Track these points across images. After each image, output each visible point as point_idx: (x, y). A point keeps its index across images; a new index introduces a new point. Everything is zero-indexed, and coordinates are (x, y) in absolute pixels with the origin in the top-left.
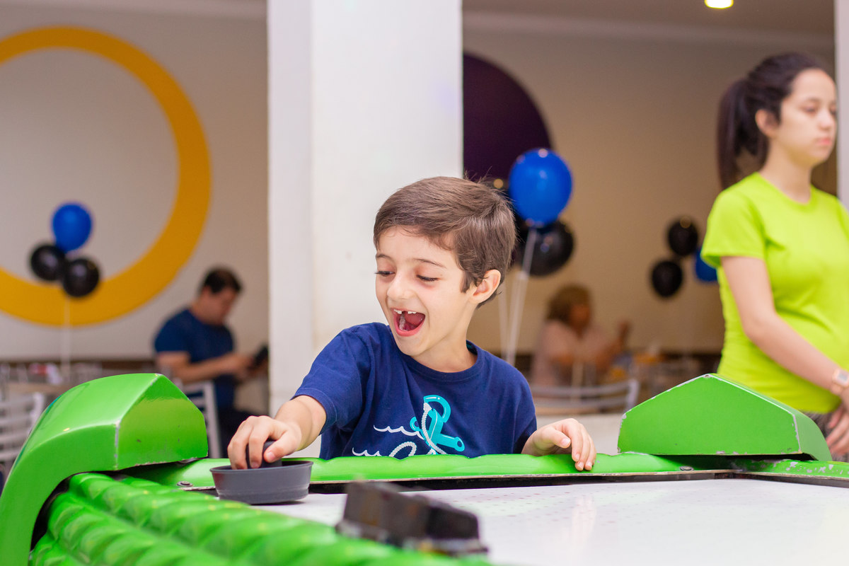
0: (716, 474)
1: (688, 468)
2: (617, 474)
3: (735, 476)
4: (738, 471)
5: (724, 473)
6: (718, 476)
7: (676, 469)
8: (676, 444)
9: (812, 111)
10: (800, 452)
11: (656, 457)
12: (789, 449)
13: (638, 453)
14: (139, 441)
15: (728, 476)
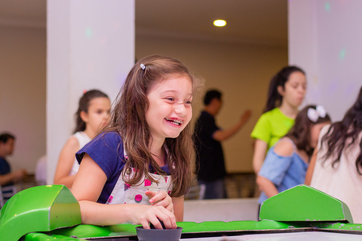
0: (305, 230)
1: (292, 227)
2: (264, 230)
3: (312, 230)
4: (315, 228)
5: (308, 229)
6: (306, 230)
7: (288, 228)
8: (287, 216)
9: (295, 87)
10: (345, 220)
11: (278, 222)
12: (340, 218)
13: (269, 220)
14: (57, 217)
15: (310, 230)
